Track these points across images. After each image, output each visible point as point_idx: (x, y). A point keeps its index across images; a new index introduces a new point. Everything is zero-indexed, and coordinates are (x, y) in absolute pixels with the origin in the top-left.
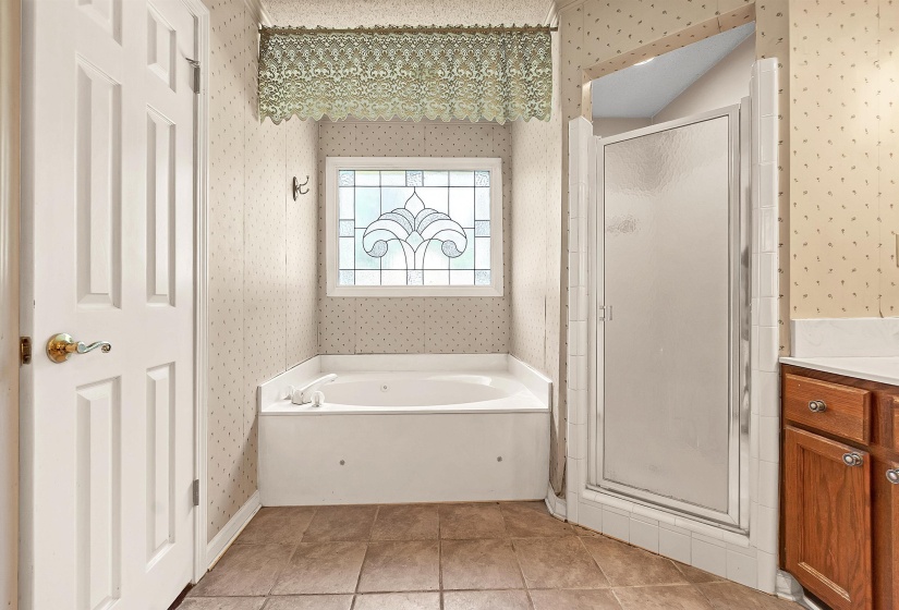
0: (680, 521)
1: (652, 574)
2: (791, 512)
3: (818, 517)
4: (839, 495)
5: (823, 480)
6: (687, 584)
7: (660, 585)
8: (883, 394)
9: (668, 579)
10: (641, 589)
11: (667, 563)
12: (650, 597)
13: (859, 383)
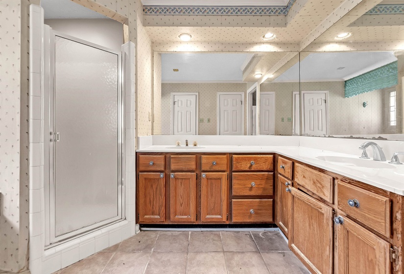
0: (104, 230)
1: (102, 261)
2: (141, 201)
3: (150, 198)
4: (157, 188)
5: (152, 186)
6: (115, 253)
7: (108, 262)
8: (168, 156)
9: (108, 258)
10: (105, 270)
11: (101, 253)
12: (112, 269)
13: (161, 154)
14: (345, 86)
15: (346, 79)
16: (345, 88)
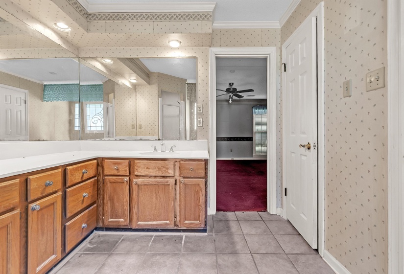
14: (44, 90)
15: (45, 84)
16: (44, 92)
